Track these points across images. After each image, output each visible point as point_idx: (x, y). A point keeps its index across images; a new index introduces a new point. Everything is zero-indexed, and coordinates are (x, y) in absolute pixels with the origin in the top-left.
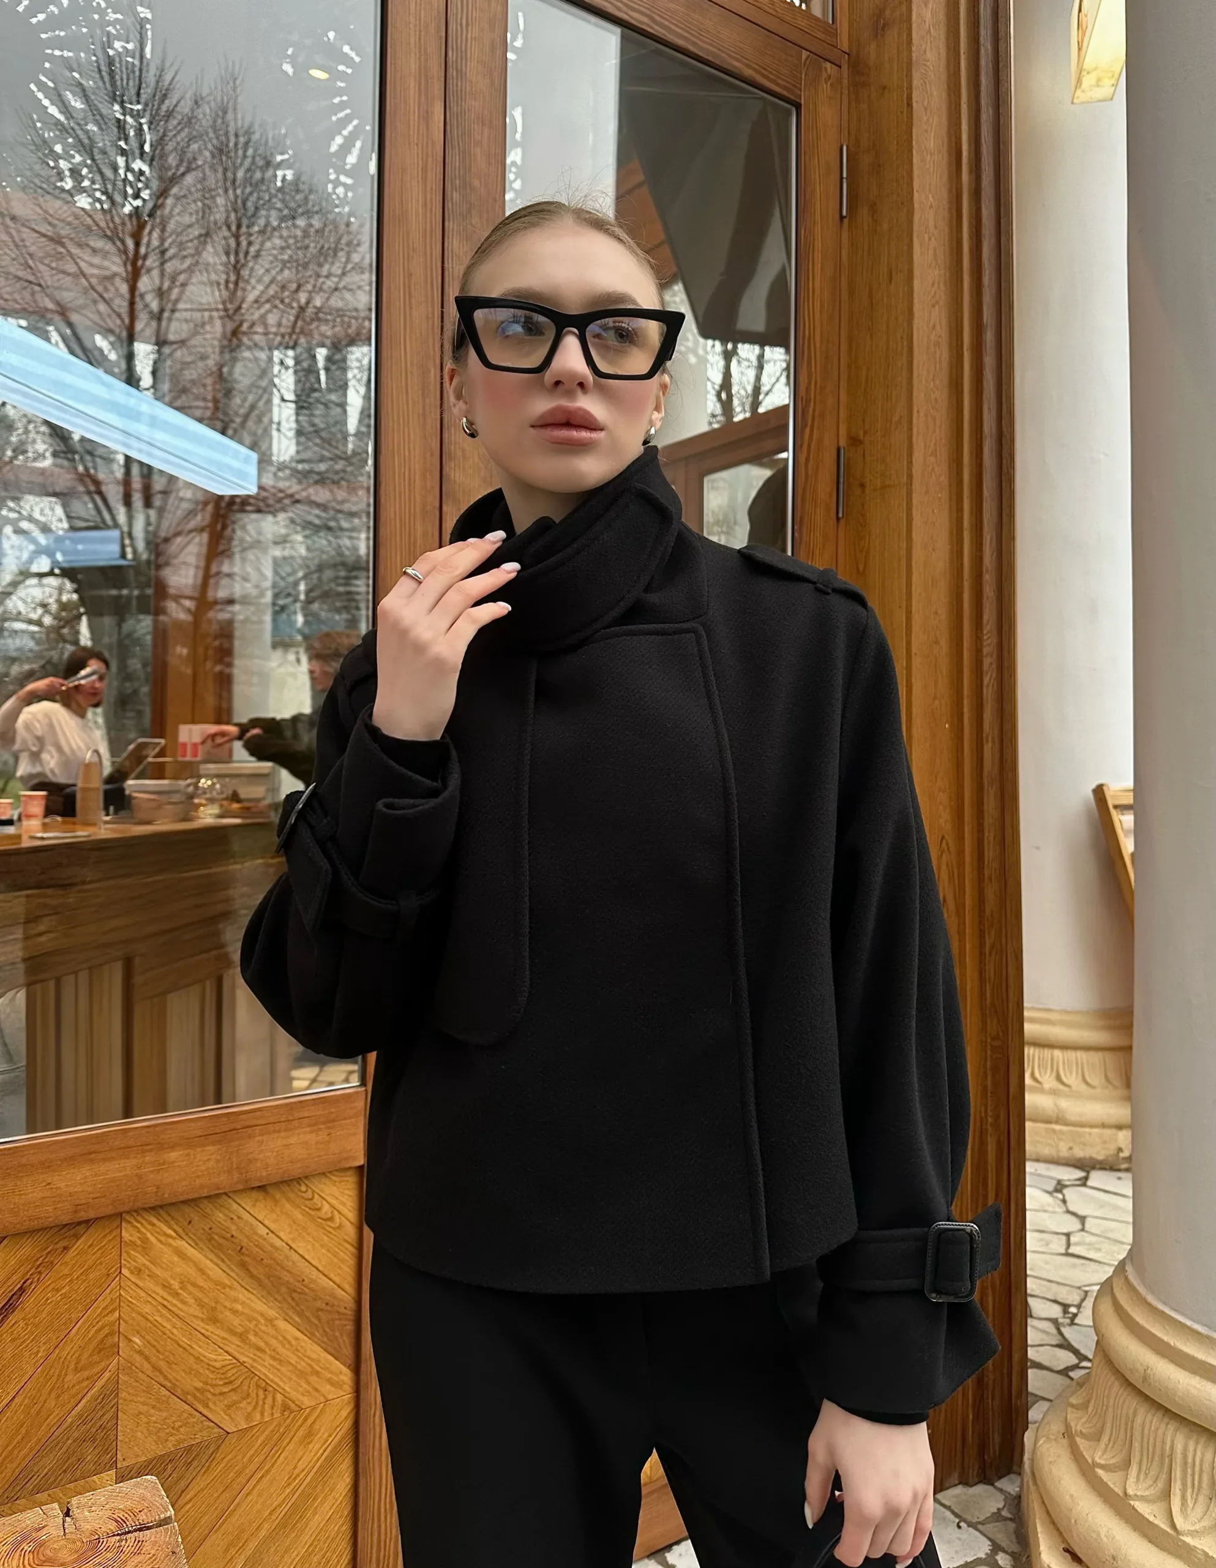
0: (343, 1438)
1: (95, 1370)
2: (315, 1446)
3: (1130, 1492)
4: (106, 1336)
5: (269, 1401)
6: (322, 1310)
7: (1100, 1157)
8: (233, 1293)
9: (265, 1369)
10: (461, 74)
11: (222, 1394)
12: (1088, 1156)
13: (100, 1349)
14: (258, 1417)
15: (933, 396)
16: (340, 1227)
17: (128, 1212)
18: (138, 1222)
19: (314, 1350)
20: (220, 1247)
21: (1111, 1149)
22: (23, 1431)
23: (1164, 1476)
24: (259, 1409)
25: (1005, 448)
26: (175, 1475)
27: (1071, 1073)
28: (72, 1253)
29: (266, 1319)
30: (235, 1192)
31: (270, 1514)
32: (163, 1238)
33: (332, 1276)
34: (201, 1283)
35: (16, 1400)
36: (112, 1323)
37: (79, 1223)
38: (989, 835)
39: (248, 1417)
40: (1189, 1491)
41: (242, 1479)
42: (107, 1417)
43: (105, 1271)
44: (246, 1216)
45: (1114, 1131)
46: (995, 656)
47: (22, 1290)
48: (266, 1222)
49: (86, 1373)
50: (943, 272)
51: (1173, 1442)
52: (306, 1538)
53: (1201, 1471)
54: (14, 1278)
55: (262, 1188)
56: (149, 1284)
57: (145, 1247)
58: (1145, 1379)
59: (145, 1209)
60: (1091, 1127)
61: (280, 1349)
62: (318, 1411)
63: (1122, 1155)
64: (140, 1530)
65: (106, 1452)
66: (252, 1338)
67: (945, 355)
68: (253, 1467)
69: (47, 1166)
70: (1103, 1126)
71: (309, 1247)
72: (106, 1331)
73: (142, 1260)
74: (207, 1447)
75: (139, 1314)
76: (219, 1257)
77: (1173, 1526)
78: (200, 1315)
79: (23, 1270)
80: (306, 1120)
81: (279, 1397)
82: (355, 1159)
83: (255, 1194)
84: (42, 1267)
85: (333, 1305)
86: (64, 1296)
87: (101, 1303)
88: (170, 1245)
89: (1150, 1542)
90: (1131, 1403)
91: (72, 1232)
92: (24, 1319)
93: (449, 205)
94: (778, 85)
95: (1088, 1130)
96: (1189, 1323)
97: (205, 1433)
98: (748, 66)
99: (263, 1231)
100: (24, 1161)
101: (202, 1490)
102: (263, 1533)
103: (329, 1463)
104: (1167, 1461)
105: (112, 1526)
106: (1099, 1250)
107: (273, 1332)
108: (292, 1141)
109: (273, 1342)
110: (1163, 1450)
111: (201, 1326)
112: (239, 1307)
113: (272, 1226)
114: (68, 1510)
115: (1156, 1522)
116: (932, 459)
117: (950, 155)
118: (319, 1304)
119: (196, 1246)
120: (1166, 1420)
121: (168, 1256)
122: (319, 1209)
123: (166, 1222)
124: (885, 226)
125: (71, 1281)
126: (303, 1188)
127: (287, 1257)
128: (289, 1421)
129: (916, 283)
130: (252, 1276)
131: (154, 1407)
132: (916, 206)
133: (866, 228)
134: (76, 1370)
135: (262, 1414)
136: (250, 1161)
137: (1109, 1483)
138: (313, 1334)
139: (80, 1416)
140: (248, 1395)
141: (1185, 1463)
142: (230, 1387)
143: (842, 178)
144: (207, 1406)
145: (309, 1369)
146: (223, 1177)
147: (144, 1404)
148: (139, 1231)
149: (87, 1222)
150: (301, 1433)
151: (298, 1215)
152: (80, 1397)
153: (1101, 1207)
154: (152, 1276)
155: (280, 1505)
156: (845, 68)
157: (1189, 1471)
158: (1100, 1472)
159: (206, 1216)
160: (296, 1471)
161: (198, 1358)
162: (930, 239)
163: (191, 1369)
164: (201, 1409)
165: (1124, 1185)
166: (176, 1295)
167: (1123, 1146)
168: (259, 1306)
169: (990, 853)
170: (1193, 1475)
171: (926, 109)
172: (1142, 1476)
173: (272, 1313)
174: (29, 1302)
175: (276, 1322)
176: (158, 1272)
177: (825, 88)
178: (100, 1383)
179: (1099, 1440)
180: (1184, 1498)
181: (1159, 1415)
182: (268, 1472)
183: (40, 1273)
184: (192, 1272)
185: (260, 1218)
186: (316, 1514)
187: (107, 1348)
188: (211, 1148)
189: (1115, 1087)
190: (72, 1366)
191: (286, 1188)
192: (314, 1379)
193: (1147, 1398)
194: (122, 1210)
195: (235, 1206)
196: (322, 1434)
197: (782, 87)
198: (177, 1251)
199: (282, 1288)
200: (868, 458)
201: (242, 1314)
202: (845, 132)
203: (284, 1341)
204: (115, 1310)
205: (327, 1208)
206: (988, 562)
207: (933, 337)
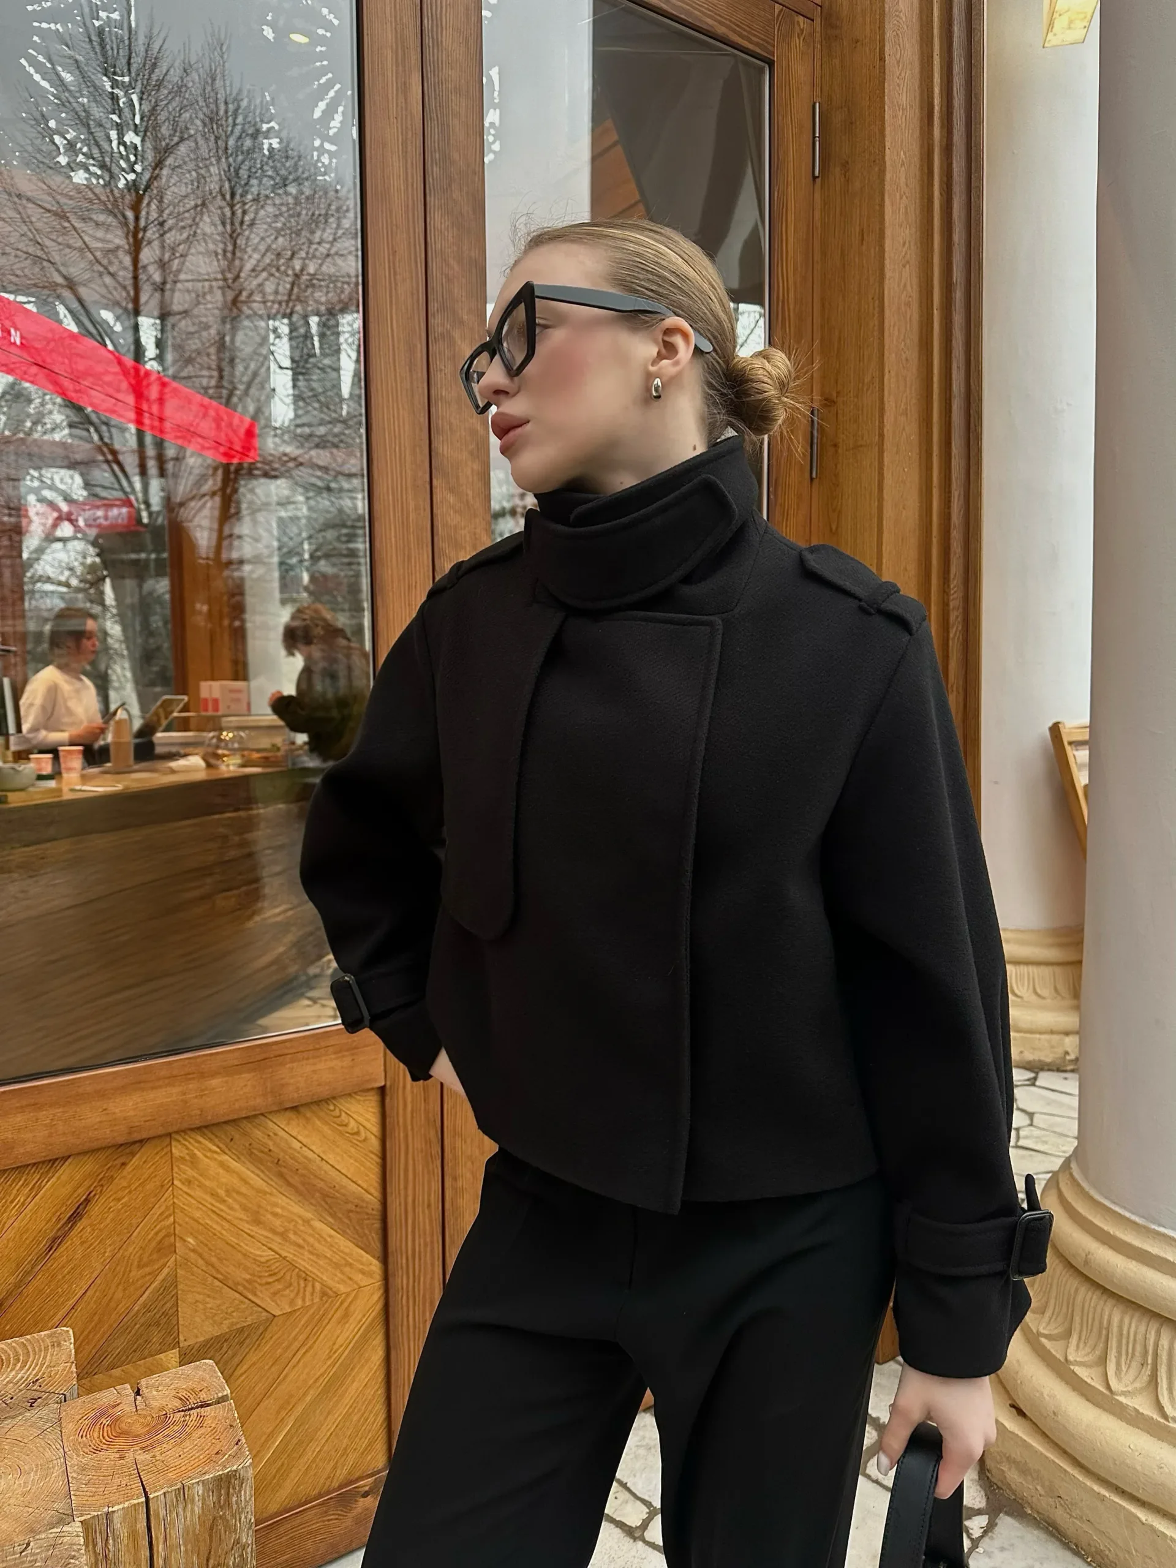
0: (375, 1318)
1: (156, 1267)
2: (352, 1325)
3: (1071, 1358)
4: (164, 1238)
5: (309, 1289)
6: (351, 1211)
7: (1048, 1060)
8: (273, 1199)
9: (304, 1262)
10: (437, 43)
11: (268, 1283)
12: (1037, 1058)
13: (158, 1249)
14: (299, 1302)
15: (904, 356)
16: (365, 1140)
17: (177, 1132)
18: (185, 1140)
19: (345, 1244)
20: (261, 1161)
21: (1060, 1051)
22: (96, 1318)
23: (1101, 1345)
24: (301, 1295)
25: (973, 406)
26: (230, 1352)
27: (1023, 985)
28: (129, 1168)
29: (304, 1221)
30: (270, 1112)
31: (315, 1382)
32: (209, 1154)
33: (360, 1182)
34: (244, 1190)
35: (88, 1293)
36: (169, 1227)
37: (135, 1143)
39: (292, 1302)
40: (1124, 1357)
41: (289, 1354)
42: (168, 1305)
43: (158, 1183)
44: (281, 1133)
45: (1062, 1036)
46: (961, 610)
47: (87, 1201)
48: (299, 1138)
49: (148, 1270)
50: (914, 230)
51: (1110, 1316)
52: (347, 1400)
53: (1135, 1340)
54: (80, 1190)
55: (295, 1108)
56: (198, 1193)
57: (194, 1162)
58: (1086, 1262)
59: (192, 1130)
60: (1041, 1033)
61: (317, 1245)
62: (352, 1296)
63: (1068, 1058)
64: (201, 1406)
65: (170, 1334)
66: (292, 1236)
67: (916, 317)
68: (297, 1344)
69: (101, 1095)
70: (1052, 1032)
71: (338, 1158)
72: (161, 1235)
73: (191, 1172)
74: (257, 1328)
75: (191, 1218)
76: (259, 1169)
77: (1108, 1387)
78: (245, 1218)
79: (87, 1183)
80: (331, 1049)
81: (318, 1286)
82: (375, 1080)
83: (288, 1114)
84: (103, 1181)
85: (362, 1207)
86: (125, 1205)
87: (157, 1211)
88: (216, 1159)
89: (1088, 1400)
90: (1073, 1283)
91: (128, 1151)
92: (91, 1225)
93: (429, 180)
94: (751, 42)
95: (1038, 1036)
96: (1127, 1214)
97: (255, 1316)
98: (720, 23)
99: (297, 1145)
100: (81, 1090)
101: (254, 1364)
102: (308, 1398)
103: (364, 1340)
104: (1104, 1332)
105: (177, 1404)
106: (1046, 1142)
107: (310, 1231)
108: (321, 1066)
109: (311, 1240)
110: (1101, 1323)
111: (246, 1227)
112: (279, 1210)
113: (304, 1141)
114: (139, 1390)
115: (1093, 1384)
116: (904, 419)
117: (921, 108)
118: (350, 1206)
119: (238, 1159)
120: (1105, 1297)
121: (214, 1169)
122: (346, 1125)
123: (211, 1140)
124: (857, 185)
125: (130, 1192)
126: (332, 1107)
127: (320, 1168)
128: (327, 1305)
129: (887, 242)
130: (289, 1184)
131: (209, 1296)
132: (888, 163)
133: (838, 189)
134: (139, 1267)
135: (304, 1300)
136: (283, 1085)
137: (1053, 1351)
138: (344, 1231)
139: (144, 1305)
140: (291, 1285)
141: (1121, 1334)
142: (275, 1278)
143: (814, 137)
144: (255, 1295)
145: (343, 1262)
146: (259, 1101)
147: (199, 1293)
148: (187, 1149)
149: (141, 1141)
150: (338, 1314)
151: (326, 1129)
152: (143, 1289)
153: (1048, 1104)
154: (201, 1186)
155: (322, 1375)
156: (818, 21)
157: (1124, 1341)
158: (1043, 1340)
159: (245, 1134)
160: (336, 1347)
161: (245, 1255)
162: (901, 198)
163: (240, 1264)
164: (250, 1296)
165: (1071, 1085)
166: (224, 1201)
167: (1069, 1050)
168: (297, 1209)
170: (1128, 1343)
171: (898, 62)
172: (1082, 1345)
173: (309, 1215)
174: (95, 1210)
175: (312, 1222)
176: (207, 1183)
177: (797, 43)
178: (160, 1277)
179: (1043, 1313)
180: (1118, 1365)
181: (1098, 1293)
182: (310, 1348)
183: (102, 1186)
184: (235, 1181)
185: (294, 1134)
186: (353, 1382)
187: (165, 1247)
188: (247, 1076)
189: (1063, 998)
190: (136, 1263)
191: (315, 1108)
192: (347, 1269)
193: (1087, 1279)
194: (170, 1130)
195: (270, 1123)
196: (357, 1315)
197: (757, 44)
198: (222, 1165)
199: (317, 1195)
200: (840, 416)
201: (282, 1216)
202: (819, 89)
203: (321, 1238)
204: (170, 1215)
205: (352, 1124)
206: (956, 518)
207: (903, 297)
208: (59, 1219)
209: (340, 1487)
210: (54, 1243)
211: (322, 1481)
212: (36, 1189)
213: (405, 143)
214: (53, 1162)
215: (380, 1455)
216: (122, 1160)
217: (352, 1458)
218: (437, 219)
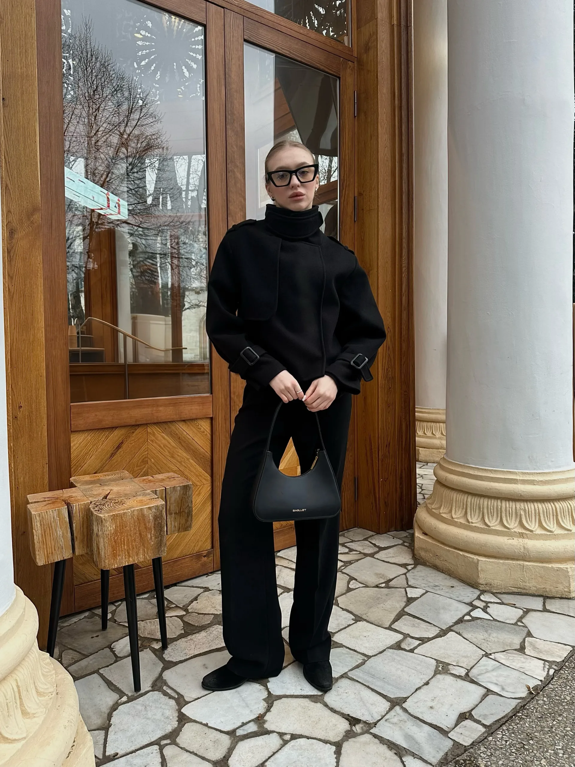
0: (208, 496)
2: (201, 497)
3: (441, 513)
6: (201, 458)
10: (230, 76)
13: (143, 461)
15: (386, 179)
16: (206, 435)
17: (150, 424)
18: (152, 427)
19: (201, 470)
20: (174, 437)
28: (134, 434)
29: (186, 458)
30: (177, 421)
32: (158, 432)
33: (204, 448)
34: (169, 446)
36: (145, 455)
38: (404, 327)
43: (143, 440)
44: (180, 428)
47: (122, 443)
48: (186, 431)
49: (140, 467)
50: (389, 136)
51: (453, 496)
54: (120, 439)
55: (184, 421)
56: (155, 445)
57: (154, 435)
61: (191, 468)
62: (201, 488)
66: (183, 463)
67: (390, 164)
71: (197, 439)
72: (144, 457)
73: (153, 438)
75: (153, 453)
76: (174, 439)
77: (452, 518)
78: (168, 455)
79: (122, 437)
80: (196, 403)
82: (210, 415)
83: (183, 423)
84: (127, 437)
85: (205, 457)
86: (133, 446)
87: (143, 448)
89: (446, 523)
91: (134, 428)
92: (123, 451)
93: (227, 120)
94: (332, 71)
98: (322, 65)
99: (185, 433)
103: (205, 503)
107: (189, 463)
108: (193, 408)
109: (189, 465)
110: (451, 499)
111: (169, 458)
112: (179, 454)
113: (188, 432)
116: (385, 200)
117: (391, 94)
118: (201, 456)
119: (167, 436)
121: (160, 437)
122: (200, 429)
123: (159, 428)
124: (369, 120)
125: (135, 442)
126: (196, 422)
127: (192, 442)
129: (379, 139)
130: (182, 446)
132: (379, 113)
133: (363, 121)
134: (137, 467)
136: (181, 412)
138: (199, 464)
143: (355, 102)
145: (199, 475)
146: (174, 416)
148: (152, 430)
149: (138, 425)
150: (197, 493)
151: (194, 430)
154: (156, 443)
156: (356, 63)
159: (170, 428)
160: (196, 503)
161: (169, 467)
162: (384, 124)
166: (162, 448)
168: (185, 454)
169: (404, 333)
170: (458, 504)
171: (383, 79)
172: (445, 508)
173: (188, 457)
174: (124, 446)
175: (189, 460)
176: (157, 441)
177: (349, 71)
178: (144, 471)
183: (127, 439)
184: (166, 442)
185: (184, 429)
186: (202, 516)
187: (145, 461)
188: (171, 407)
190: (136, 465)
191: (191, 422)
192: (200, 477)
194: (148, 423)
195: (177, 425)
196: (203, 494)
197: (334, 72)
198: (162, 436)
199: (191, 451)
200: (364, 200)
201: (180, 456)
202: (356, 86)
203: (192, 465)
204: (146, 451)
205: (202, 429)
206: (405, 234)
207: (385, 158)
208: (114, 447)
209: (196, 553)
210: (112, 455)
211: (191, 550)
212: (107, 437)
213: (220, 109)
214: (113, 428)
215: (209, 544)
216: (133, 431)
217: (200, 543)
218: (229, 132)
